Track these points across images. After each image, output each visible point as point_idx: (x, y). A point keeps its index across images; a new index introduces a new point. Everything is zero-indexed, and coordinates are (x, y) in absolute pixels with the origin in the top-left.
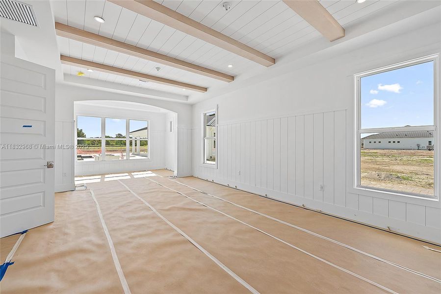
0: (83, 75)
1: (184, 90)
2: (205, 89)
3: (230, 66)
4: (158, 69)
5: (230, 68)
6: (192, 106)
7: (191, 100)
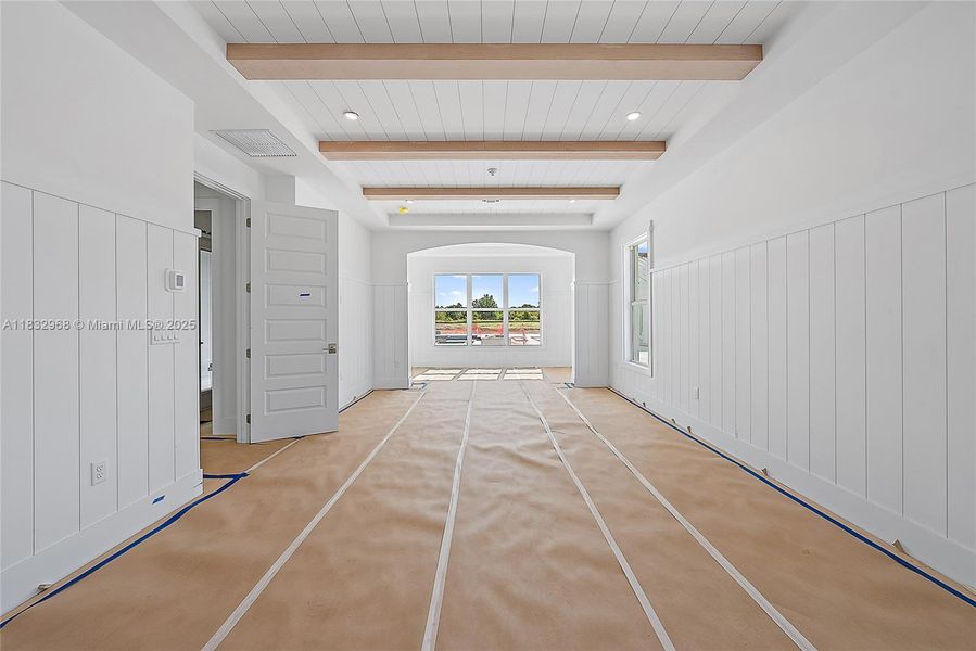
0: (406, 211)
1: (573, 201)
2: (616, 190)
3: (634, 117)
4: (492, 171)
5: (633, 121)
6: (607, 233)
7: (600, 221)
